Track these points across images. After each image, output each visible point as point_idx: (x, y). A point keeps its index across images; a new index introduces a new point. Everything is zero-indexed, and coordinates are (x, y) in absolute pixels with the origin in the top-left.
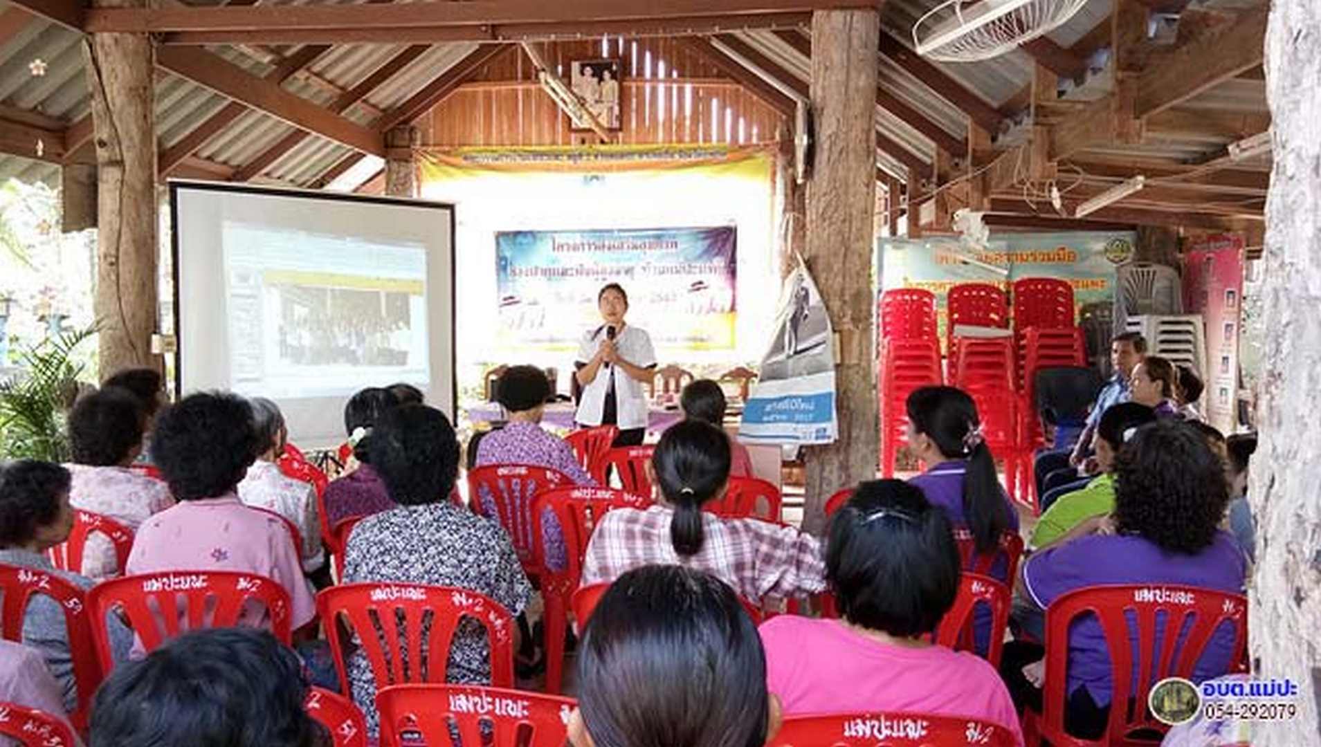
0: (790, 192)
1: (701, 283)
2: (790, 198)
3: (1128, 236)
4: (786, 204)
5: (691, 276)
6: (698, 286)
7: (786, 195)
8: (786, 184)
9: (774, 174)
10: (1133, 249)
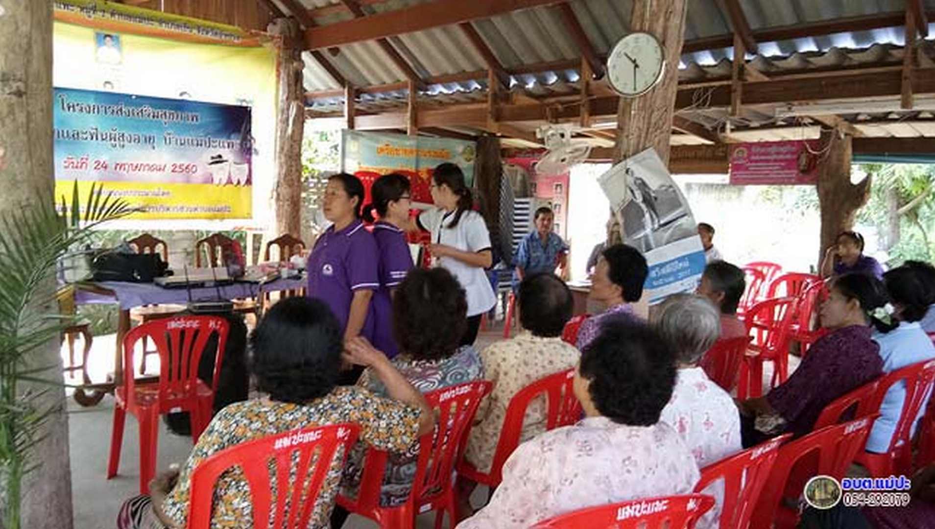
0: (292, 82)
1: (220, 156)
2: (293, 88)
3: (472, 144)
4: (289, 92)
5: (211, 149)
6: (218, 160)
7: (289, 85)
8: (288, 75)
9: (279, 65)
10: (475, 153)
